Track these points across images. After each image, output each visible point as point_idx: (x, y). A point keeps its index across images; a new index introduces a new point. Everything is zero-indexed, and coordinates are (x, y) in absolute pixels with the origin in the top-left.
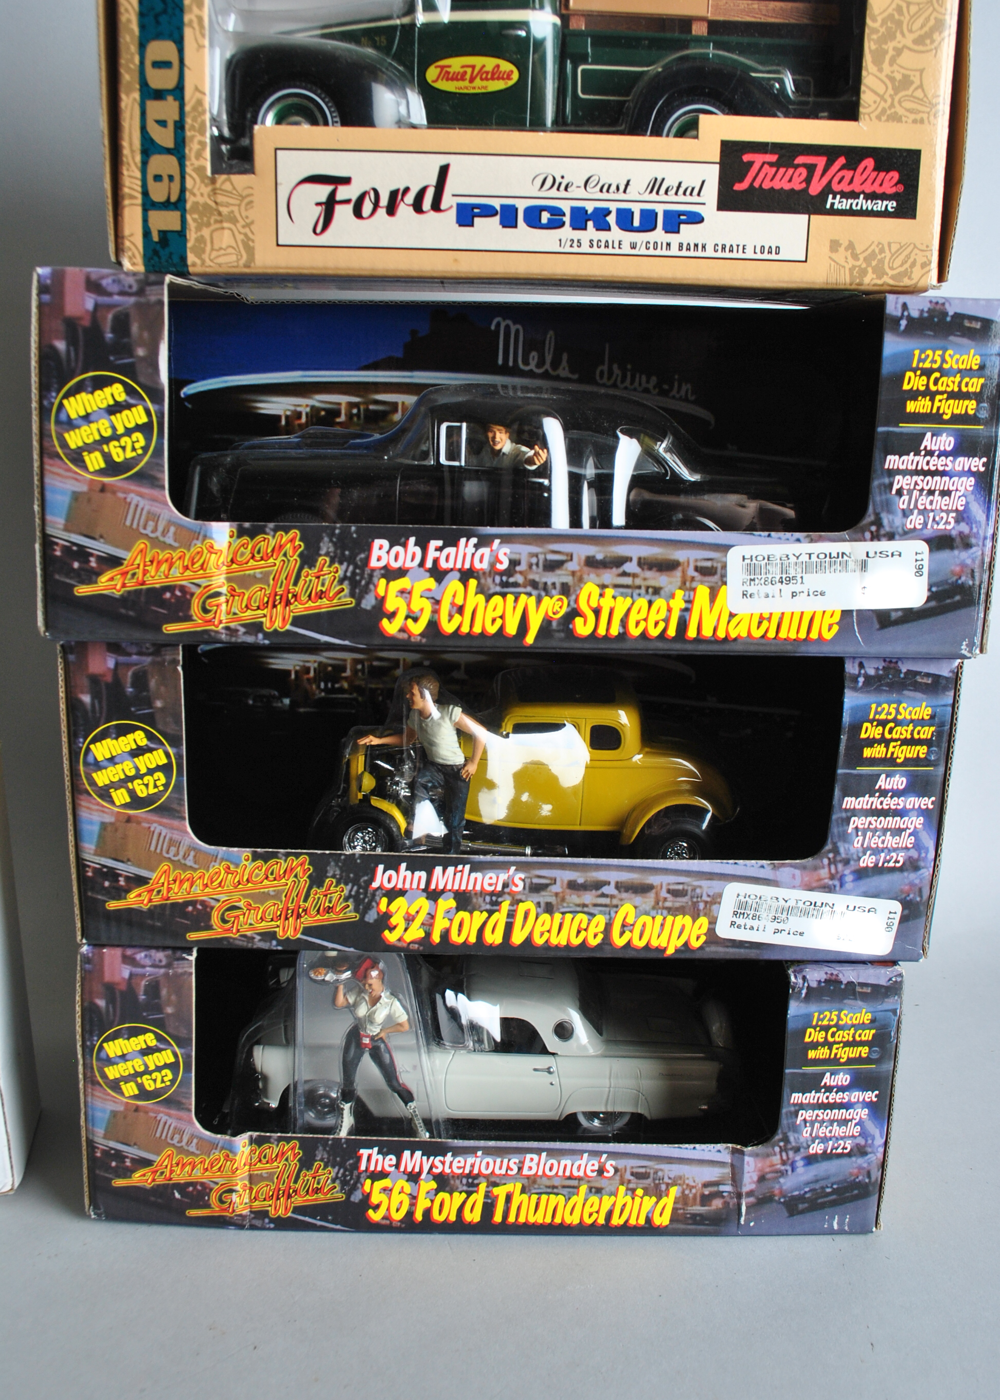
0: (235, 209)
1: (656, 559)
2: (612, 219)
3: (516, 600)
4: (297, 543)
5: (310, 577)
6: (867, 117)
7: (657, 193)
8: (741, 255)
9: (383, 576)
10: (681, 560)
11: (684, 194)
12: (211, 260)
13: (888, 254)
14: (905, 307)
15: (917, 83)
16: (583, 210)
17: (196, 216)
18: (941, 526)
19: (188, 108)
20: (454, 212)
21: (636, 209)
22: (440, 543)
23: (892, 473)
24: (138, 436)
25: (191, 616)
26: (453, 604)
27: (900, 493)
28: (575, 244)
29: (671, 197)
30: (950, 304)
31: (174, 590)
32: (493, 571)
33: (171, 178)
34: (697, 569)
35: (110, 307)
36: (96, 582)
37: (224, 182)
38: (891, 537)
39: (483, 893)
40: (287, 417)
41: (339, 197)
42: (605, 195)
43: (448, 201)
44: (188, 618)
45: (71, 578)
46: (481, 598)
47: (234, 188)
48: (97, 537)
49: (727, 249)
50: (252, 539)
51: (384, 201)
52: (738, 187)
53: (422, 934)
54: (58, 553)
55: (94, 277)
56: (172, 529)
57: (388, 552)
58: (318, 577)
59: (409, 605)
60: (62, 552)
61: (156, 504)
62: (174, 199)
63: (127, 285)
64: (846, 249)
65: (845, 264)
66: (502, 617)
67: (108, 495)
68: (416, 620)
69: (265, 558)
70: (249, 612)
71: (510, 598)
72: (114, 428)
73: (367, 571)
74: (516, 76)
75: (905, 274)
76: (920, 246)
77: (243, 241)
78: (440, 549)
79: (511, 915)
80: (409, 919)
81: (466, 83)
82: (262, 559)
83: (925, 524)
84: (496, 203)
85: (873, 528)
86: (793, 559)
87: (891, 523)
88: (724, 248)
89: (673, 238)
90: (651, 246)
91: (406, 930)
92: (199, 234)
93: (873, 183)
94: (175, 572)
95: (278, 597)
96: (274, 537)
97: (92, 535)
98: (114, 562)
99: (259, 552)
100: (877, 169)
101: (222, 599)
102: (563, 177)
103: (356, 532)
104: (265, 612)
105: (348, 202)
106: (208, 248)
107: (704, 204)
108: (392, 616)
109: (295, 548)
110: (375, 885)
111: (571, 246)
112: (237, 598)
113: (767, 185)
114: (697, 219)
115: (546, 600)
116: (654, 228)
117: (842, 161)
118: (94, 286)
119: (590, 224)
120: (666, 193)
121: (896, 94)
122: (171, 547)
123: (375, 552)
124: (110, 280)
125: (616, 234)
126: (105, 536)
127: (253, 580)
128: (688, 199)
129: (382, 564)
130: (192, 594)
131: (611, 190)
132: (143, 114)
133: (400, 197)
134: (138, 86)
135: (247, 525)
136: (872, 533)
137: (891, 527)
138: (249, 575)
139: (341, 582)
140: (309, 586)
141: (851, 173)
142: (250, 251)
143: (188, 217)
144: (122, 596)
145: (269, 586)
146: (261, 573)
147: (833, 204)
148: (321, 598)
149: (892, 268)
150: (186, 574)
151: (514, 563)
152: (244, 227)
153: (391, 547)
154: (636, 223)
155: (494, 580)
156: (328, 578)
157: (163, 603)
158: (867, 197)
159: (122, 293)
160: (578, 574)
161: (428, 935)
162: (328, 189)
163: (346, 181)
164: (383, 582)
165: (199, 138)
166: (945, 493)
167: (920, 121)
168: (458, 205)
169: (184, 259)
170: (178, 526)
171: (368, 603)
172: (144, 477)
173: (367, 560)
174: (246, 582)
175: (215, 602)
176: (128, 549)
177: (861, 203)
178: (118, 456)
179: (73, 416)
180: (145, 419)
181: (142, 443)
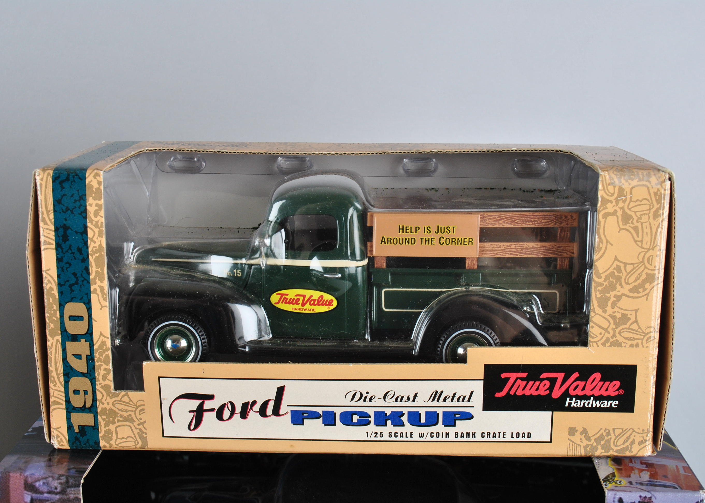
0: (133, 414)
2: (405, 419)
6: (594, 344)
7: (438, 401)
8: (501, 439)
11: (458, 400)
12: (117, 445)
13: (613, 437)
15: (633, 319)
16: (384, 414)
17: (105, 417)
19: (95, 347)
20: (289, 416)
21: (423, 411)
28: (378, 435)
29: (448, 403)
30: (655, 498)
33: (86, 392)
37: (123, 397)
41: (205, 407)
42: (399, 404)
43: (284, 409)
47: (131, 400)
49: (491, 435)
51: (238, 409)
52: (498, 395)
55: (30, 480)
62: (88, 405)
63: (53, 487)
64: (581, 433)
65: (581, 444)
74: (335, 303)
75: (626, 449)
76: (637, 431)
77: (138, 433)
81: (300, 306)
84: (320, 410)
89: (451, 430)
90: (435, 435)
92: (107, 428)
93: (600, 390)
100: (603, 379)
102: (367, 393)
105: (212, 410)
106: (114, 438)
107: (473, 407)
111: (375, 437)
113: (519, 393)
114: (468, 417)
116: (437, 423)
117: (576, 375)
118: (30, 487)
119: (389, 422)
120: (445, 400)
121: (617, 328)
124: (41, 483)
125: (408, 428)
128: (461, 404)
131: (404, 400)
132: (64, 350)
133: (249, 407)
134: (60, 332)
141: (583, 383)
142: (144, 440)
143: (99, 417)
147: (570, 404)
149: (616, 446)
152: (138, 425)
154: (423, 420)
158: (596, 399)
159: (50, 492)
162: (199, 402)
163: (211, 397)
165: (104, 366)
167: (637, 345)
168: (292, 411)
169: (98, 443)
177: (592, 403)
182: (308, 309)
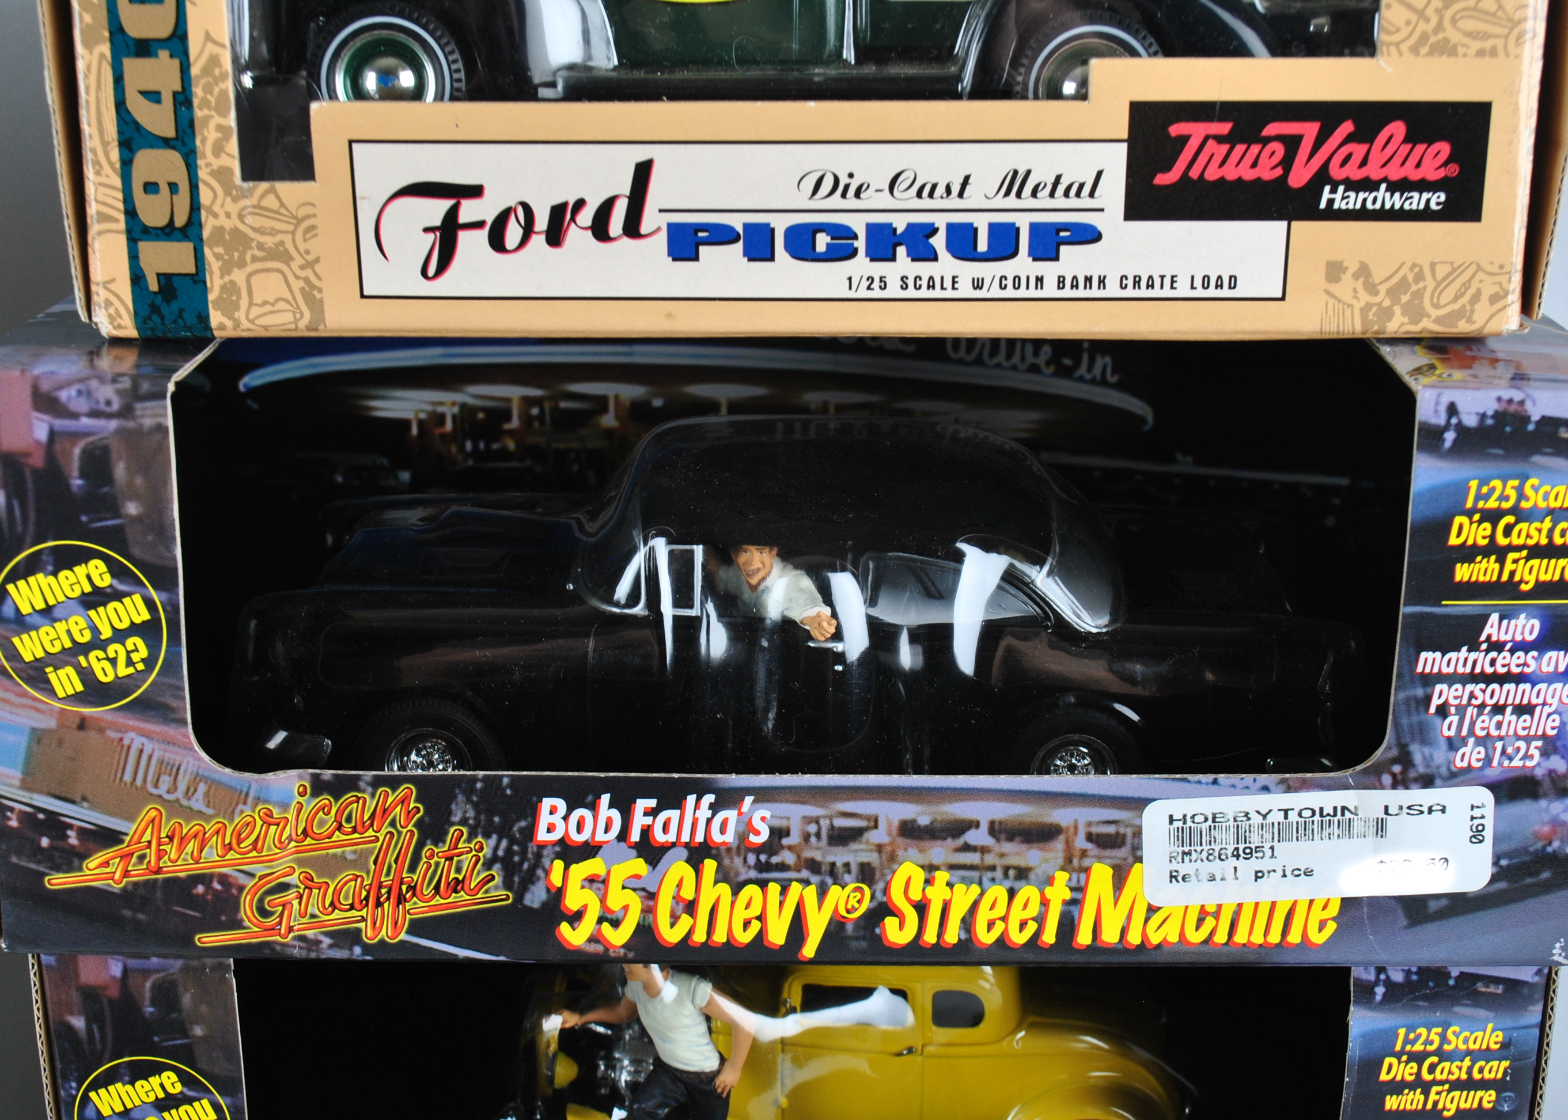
0: (287, 239)
1: (1021, 823)
2: (939, 242)
3: (784, 891)
4: (412, 805)
5: (436, 858)
6: (1393, 49)
7: (1019, 195)
8: (1167, 292)
9: (559, 856)
10: (1064, 824)
11: (1066, 194)
12: (251, 321)
13: (1430, 283)
14: (1452, 410)
16: (889, 229)
17: (220, 250)
18: (1517, 763)
19: (195, 71)
20: (663, 237)
21: (982, 223)
22: (652, 803)
23: (1430, 680)
24: (136, 641)
25: (242, 920)
26: (677, 898)
27: (1443, 711)
28: (876, 285)
29: (1043, 200)
30: (1534, 403)
31: (211, 882)
32: (743, 845)
33: (173, 187)
34: (1090, 837)
35: (75, 436)
36: (81, 869)
37: (263, 196)
38: (1427, 781)
40: (421, 423)
41: (463, 218)
42: (926, 203)
43: (651, 219)
44: (236, 924)
45: (39, 862)
46: (724, 890)
47: (282, 205)
48: (78, 800)
49: (1143, 284)
50: (337, 800)
51: (542, 223)
52: (1162, 179)
54: (14, 823)
55: (45, 386)
56: (202, 788)
57: (566, 818)
58: (450, 859)
59: (603, 901)
60: (20, 821)
61: (171, 748)
62: (180, 221)
63: (102, 400)
64: (1356, 276)
65: (1354, 302)
66: (761, 918)
67: (92, 734)
68: (616, 924)
69: (359, 828)
70: (337, 914)
71: (774, 888)
72: (95, 630)
73: (532, 848)
75: (1460, 314)
76: (1488, 268)
77: (302, 289)
78: (653, 813)
82: (355, 830)
83: (1488, 760)
84: (737, 222)
85: (1397, 769)
86: (1257, 819)
87: (1428, 761)
88: (1137, 282)
89: (1049, 270)
90: (1009, 283)
92: (227, 279)
93: (1403, 164)
94: (210, 854)
95: (383, 891)
96: (373, 795)
97: (69, 796)
98: (109, 838)
99: (349, 820)
100: (1412, 138)
101: (292, 892)
102: (851, 176)
103: (510, 786)
104: (364, 913)
105: (479, 225)
106: (244, 303)
107: (1102, 210)
108: (575, 918)
109: (409, 812)
111: (869, 288)
112: (315, 891)
113: (1212, 175)
114: (1089, 236)
115: (835, 890)
116: (1014, 253)
117: (1347, 127)
118: (45, 402)
119: (901, 251)
120: (1034, 194)
121: (1446, 7)
123: (545, 819)
124: (73, 392)
125: (947, 265)
126: (90, 797)
128: (1073, 202)
129: (556, 836)
130: (241, 888)
131: (937, 194)
132: (119, 80)
133: (568, 216)
134: (107, 34)
135: (328, 774)
136: (1394, 775)
137: (1428, 766)
138: (335, 855)
139: (488, 865)
140: (435, 872)
141: (1363, 148)
142: (316, 306)
143: (207, 251)
144: (124, 889)
145: (368, 873)
146: (355, 852)
147: (1331, 202)
148: (456, 892)
149: (1437, 306)
150: (227, 857)
151: (778, 833)
152: (302, 267)
153: (570, 810)
154: (982, 246)
155: (745, 860)
156: (467, 859)
157: (193, 902)
158: (1395, 187)
159: (94, 414)
160: (889, 849)
162: (446, 204)
163: (475, 191)
164: (559, 865)
165: (216, 120)
166: (1524, 709)
167: (1493, 52)
168: (671, 226)
169: (204, 319)
170: (213, 783)
171: (536, 897)
172: (146, 706)
173: (530, 831)
174: (331, 866)
175: (278, 898)
176: (131, 818)
177: (1383, 198)
178: (105, 673)
179: (26, 609)
180: (145, 616)
181: (144, 652)
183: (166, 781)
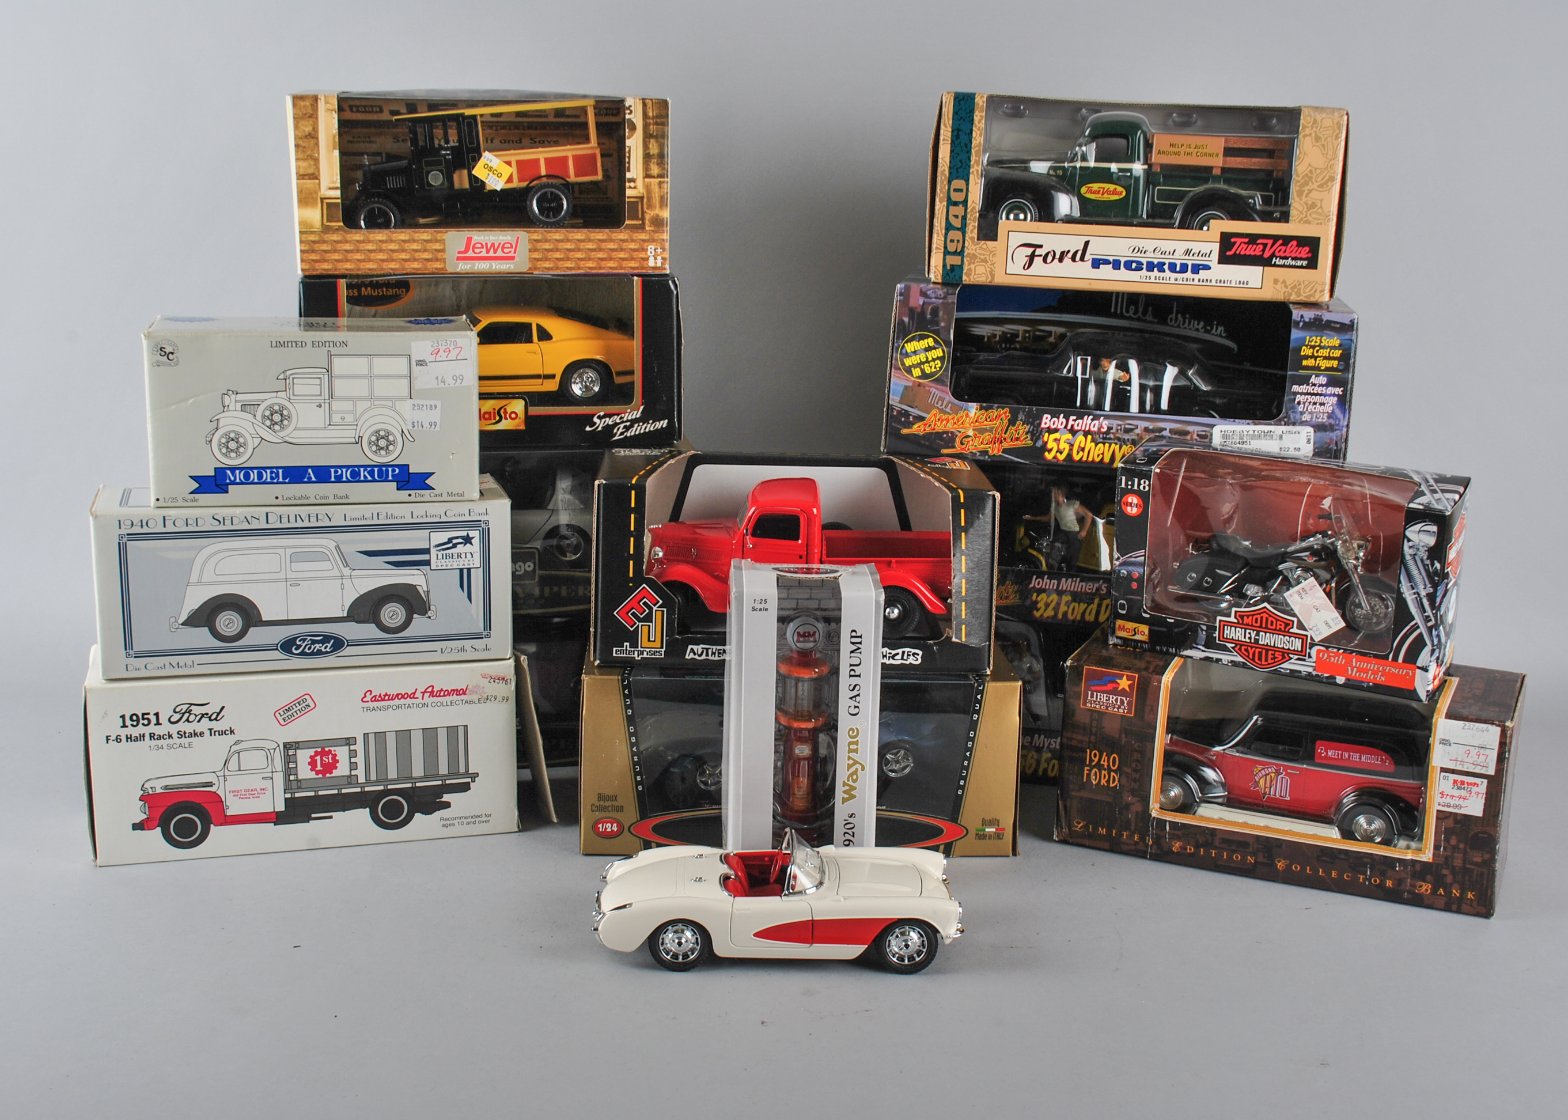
0: (987, 257)
2: (1166, 267)
3: (1110, 446)
4: (1008, 414)
5: (1012, 431)
6: (1293, 221)
7: (1189, 255)
8: (1229, 285)
9: (1047, 432)
11: (1202, 256)
12: (974, 279)
13: (1303, 286)
14: (1302, 316)
15: (1319, 206)
16: (1152, 263)
17: (968, 259)
18: (1320, 420)
19: (969, 210)
20: (1090, 262)
21: (1178, 262)
22: (1075, 418)
23: (1295, 394)
24: (938, 362)
25: (955, 445)
26: (1079, 446)
27: (1299, 403)
28: (1148, 278)
29: (1195, 257)
30: (1324, 316)
31: (948, 433)
32: (1099, 432)
34: (1198, 435)
35: (930, 304)
36: (912, 428)
37: (983, 245)
38: (1294, 424)
39: (1086, 593)
40: (988, 337)
41: (1036, 253)
42: (1163, 256)
43: (1087, 257)
44: (954, 447)
45: (899, 425)
46: (1093, 444)
47: (987, 247)
48: (914, 407)
49: (1222, 282)
50: (986, 412)
51: (1058, 256)
52: (1228, 253)
53: (1053, 613)
54: (895, 413)
55: (924, 290)
56: (950, 405)
57: (1050, 421)
58: (1016, 431)
59: (1058, 446)
60: (897, 413)
61: (942, 393)
62: (959, 250)
64: (1282, 283)
65: (1281, 291)
66: (1103, 454)
67: (921, 388)
68: (1061, 453)
69: (992, 420)
70: (983, 445)
71: (1107, 445)
72: (927, 358)
73: (1040, 429)
74: (1124, 194)
75: (1311, 295)
76: (1320, 282)
77: (990, 271)
78: (1075, 420)
79: (1099, 606)
80: (1047, 605)
81: (1100, 195)
82: (990, 421)
83: (1312, 418)
84: (1111, 259)
86: (1245, 433)
87: (1295, 417)
88: (1220, 281)
89: (1196, 276)
90: (1185, 279)
91: (1045, 611)
92: (969, 267)
93: (1296, 253)
94: (949, 425)
95: (996, 439)
96: (997, 410)
97: (912, 406)
98: (921, 419)
99: (989, 417)
100: (1298, 246)
101: (970, 439)
102: (1143, 248)
103: (1036, 410)
104: (990, 446)
105: (1041, 256)
106: (973, 275)
107: (1212, 261)
108: (1050, 451)
109: (1006, 416)
110: (1031, 586)
111: (1146, 279)
112: (977, 438)
113: (1242, 253)
114: (1207, 268)
115: (1124, 447)
116: (1187, 272)
117: (1280, 242)
118: (923, 294)
119: (1155, 269)
120: (1193, 255)
121: (1308, 211)
122: (948, 413)
123: (1044, 420)
124: (931, 292)
125: (1168, 273)
126: (918, 407)
127: (986, 430)
128: (1204, 258)
129: (1047, 426)
130: (957, 436)
131: (1166, 254)
132: (948, 212)
133: (1065, 254)
134: (945, 199)
135: (984, 405)
136: (1285, 421)
137: (1295, 419)
138: (984, 428)
139: (1027, 433)
140: (1012, 435)
141: (1285, 248)
142: (993, 276)
143: (965, 259)
144: (923, 435)
145: (993, 434)
146: (990, 427)
147: (1275, 262)
148: (1017, 441)
149: (1305, 293)
150: (954, 426)
151: (1110, 428)
152: (991, 265)
153: (1052, 418)
154: (1178, 269)
155: (1100, 436)
156: (1021, 431)
157: (942, 439)
158: (1293, 259)
159: (936, 298)
160: (1140, 435)
161: (1056, 614)
162: (1033, 249)
163: (1041, 246)
164: (1047, 434)
165: (973, 224)
166: (1322, 404)
167: (1321, 224)
168: (1093, 259)
169: (961, 278)
170: (953, 404)
171: (1039, 444)
172: (939, 381)
173: (1040, 424)
174: (982, 431)
175: (967, 439)
176: (928, 413)
177: (1290, 262)
178: (928, 370)
179: (909, 351)
180: (942, 354)
181: (940, 365)
182: (1106, 197)
183: (940, 402)
